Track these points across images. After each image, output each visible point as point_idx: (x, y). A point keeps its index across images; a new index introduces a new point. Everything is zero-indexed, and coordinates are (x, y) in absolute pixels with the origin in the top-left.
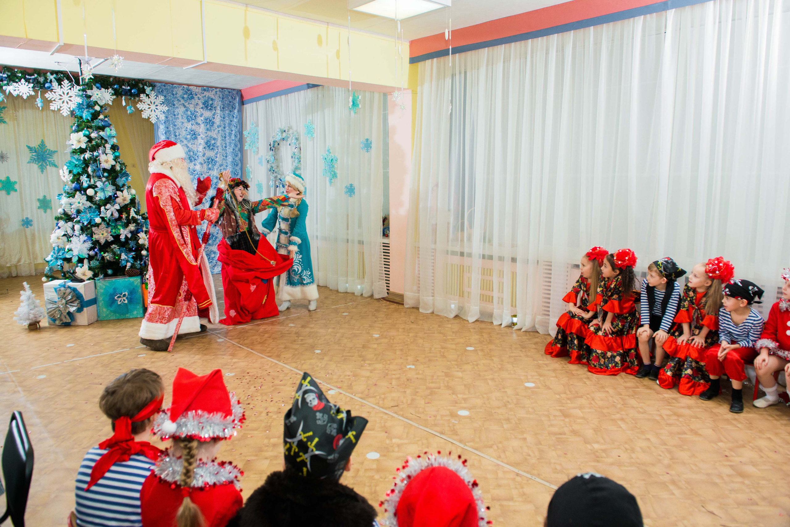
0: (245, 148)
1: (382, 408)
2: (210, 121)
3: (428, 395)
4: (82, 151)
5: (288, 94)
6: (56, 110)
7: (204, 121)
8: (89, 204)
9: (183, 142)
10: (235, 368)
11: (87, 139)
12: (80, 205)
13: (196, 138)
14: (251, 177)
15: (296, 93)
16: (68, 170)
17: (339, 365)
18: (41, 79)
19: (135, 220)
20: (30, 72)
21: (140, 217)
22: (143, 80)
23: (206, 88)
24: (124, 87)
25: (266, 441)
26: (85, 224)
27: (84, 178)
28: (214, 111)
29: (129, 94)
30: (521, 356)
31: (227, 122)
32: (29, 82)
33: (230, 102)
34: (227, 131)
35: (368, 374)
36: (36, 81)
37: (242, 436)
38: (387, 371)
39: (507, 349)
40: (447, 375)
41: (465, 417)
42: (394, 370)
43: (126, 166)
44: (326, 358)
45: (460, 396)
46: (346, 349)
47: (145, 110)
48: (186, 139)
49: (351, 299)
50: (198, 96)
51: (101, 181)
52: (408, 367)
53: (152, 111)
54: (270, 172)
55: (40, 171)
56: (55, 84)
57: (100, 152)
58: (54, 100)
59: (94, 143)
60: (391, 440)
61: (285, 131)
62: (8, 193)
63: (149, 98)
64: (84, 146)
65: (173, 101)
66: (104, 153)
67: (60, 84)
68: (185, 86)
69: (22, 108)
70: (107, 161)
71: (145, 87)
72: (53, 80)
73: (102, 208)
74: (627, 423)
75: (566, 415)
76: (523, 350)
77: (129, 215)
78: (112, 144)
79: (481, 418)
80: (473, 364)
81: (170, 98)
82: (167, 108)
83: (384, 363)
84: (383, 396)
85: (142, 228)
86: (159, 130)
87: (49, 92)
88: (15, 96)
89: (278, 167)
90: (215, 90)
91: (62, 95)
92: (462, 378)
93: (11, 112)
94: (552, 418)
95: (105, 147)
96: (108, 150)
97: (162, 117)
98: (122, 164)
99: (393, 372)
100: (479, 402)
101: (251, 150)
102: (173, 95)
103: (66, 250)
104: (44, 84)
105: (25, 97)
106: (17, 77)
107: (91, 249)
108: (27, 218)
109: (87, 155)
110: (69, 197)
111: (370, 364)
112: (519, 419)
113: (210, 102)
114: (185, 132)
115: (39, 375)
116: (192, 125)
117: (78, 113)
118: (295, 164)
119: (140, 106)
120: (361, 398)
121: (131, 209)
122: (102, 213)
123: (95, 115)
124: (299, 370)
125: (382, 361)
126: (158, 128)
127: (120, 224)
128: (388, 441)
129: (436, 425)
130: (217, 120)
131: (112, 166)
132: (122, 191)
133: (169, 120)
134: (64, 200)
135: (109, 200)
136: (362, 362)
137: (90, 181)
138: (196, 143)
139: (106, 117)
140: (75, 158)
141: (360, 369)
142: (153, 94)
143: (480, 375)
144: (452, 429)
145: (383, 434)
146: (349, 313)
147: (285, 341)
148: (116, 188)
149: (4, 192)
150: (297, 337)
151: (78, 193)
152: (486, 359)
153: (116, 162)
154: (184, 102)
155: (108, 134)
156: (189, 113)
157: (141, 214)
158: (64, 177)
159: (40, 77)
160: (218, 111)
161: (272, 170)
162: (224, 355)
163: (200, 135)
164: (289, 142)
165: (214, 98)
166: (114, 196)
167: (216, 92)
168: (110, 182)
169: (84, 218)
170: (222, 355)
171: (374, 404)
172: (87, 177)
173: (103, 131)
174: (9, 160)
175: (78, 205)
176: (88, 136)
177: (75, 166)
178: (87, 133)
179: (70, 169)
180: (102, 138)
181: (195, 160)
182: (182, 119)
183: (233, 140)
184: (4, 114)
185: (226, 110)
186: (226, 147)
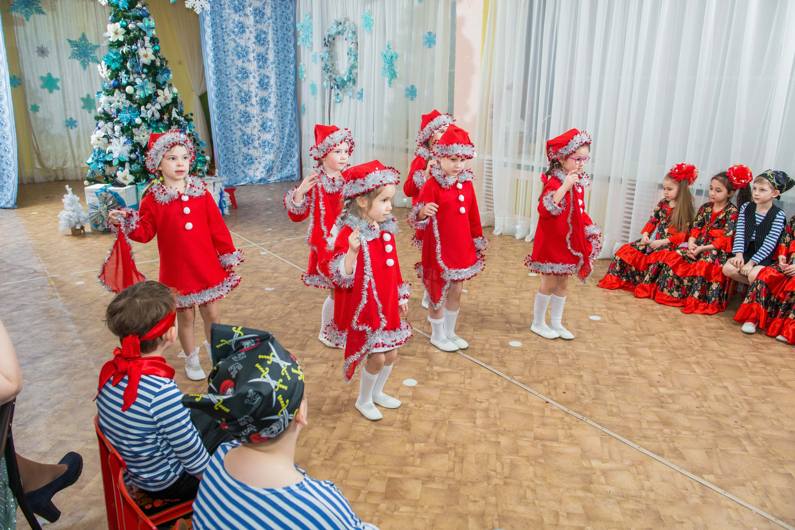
0: (299, 44)
3: (479, 323)
4: (120, 44)
7: (253, 12)
8: (128, 103)
10: (276, 283)
11: (125, 31)
12: (120, 104)
13: (244, 32)
14: (305, 76)
16: (106, 65)
19: (177, 122)
21: (182, 119)
26: (125, 125)
27: (123, 74)
31: (279, 13)
34: (279, 24)
41: (516, 348)
43: (167, 62)
48: (234, 32)
51: (141, 78)
54: (324, 71)
55: (81, 67)
57: (139, 45)
59: (132, 35)
60: (432, 367)
61: (341, 24)
62: (51, 92)
64: (121, 38)
66: (143, 46)
70: (146, 56)
73: (143, 108)
74: (703, 368)
75: (632, 353)
77: (171, 116)
78: (151, 36)
79: (534, 351)
86: (205, 22)
89: (333, 65)
93: (49, 2)
94: (615, 355)
95: (144, 40)
96: (147, 44)
97: (208, 7)
98: (162, 59)
101: (304, 46)
103: (107, 152)
107: (131, 152)
108: (71, 119)
109: (125, 49)
110: (108, 95)
112: (578, 355)
114: (232, 25)
115: (78, 281)
116: (240, 16)
117: (114, 1)
118: (352, 62)
121: (172, 109)
122: (142, 113)
123: (133, 4)
126: (204, 19)
127: (162, 125)
128: (428, 368)
129: (482, 355)
131: (152, 61)
132: (163, 90)
133: (215, 11)
134: (103, 99)
135: (149, 99)
137: (129, 78)
138: (244, 38)
139: (144, 5)
140: (112, 52)
145: (424, 361)
148: (157, 85)
151: (117, 90)
153: (156, 57)
155: (147, 24)
157: (184, 115)
158: (102, 72)
161: (326, 69)
162: (266, 268)
163: (248, 28)
166: (154, 94)
168: (151, 79)
169: (124, 118)
172: (126, 73)
173: (142, 22)
174: (50, 55)
175: (118, 104)
176: (126, 28)
177: (114, 60)
178: (124, 23)
179: (108, 64)
180: (140, 30)
181: (244, 56)
184: (43, 4)
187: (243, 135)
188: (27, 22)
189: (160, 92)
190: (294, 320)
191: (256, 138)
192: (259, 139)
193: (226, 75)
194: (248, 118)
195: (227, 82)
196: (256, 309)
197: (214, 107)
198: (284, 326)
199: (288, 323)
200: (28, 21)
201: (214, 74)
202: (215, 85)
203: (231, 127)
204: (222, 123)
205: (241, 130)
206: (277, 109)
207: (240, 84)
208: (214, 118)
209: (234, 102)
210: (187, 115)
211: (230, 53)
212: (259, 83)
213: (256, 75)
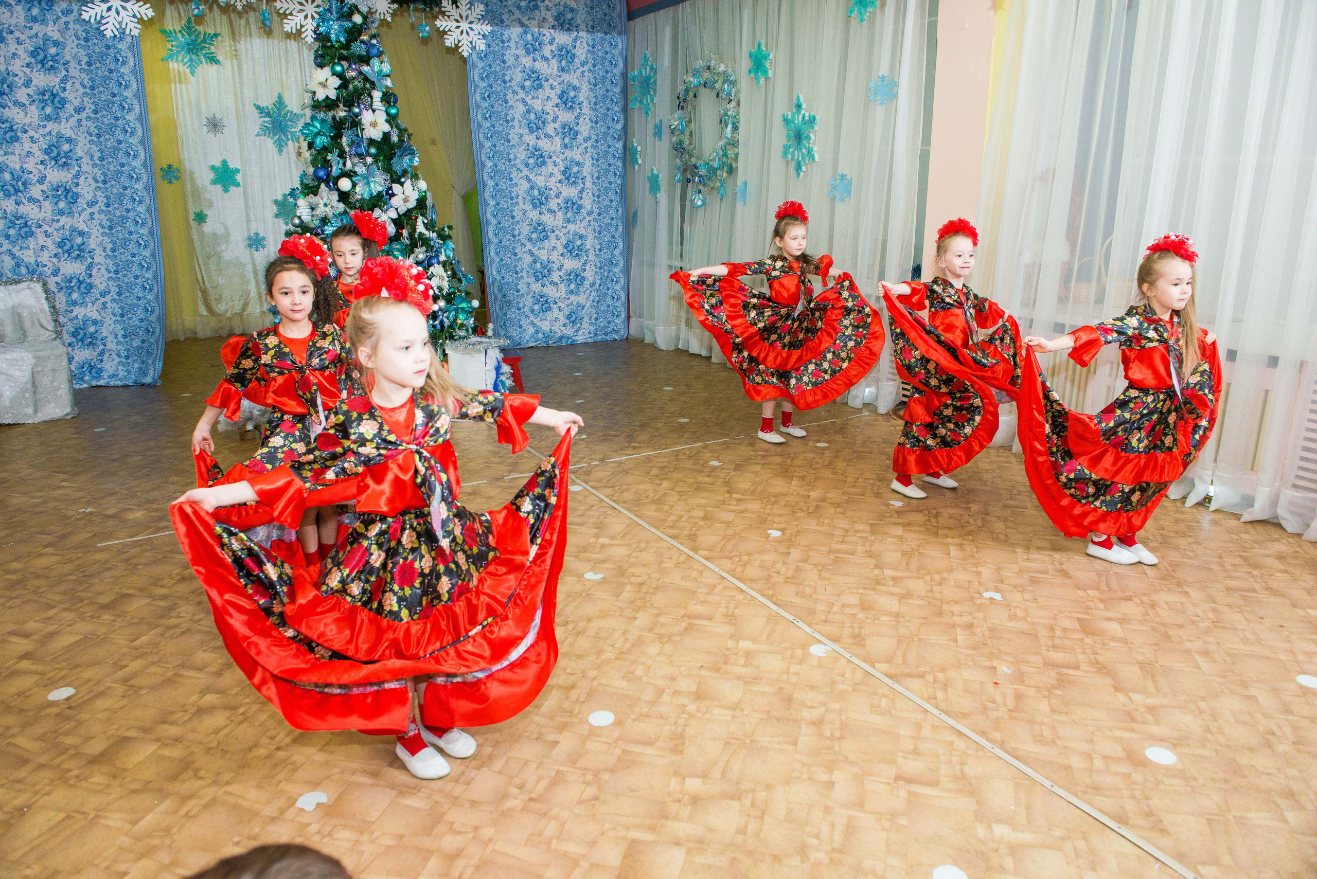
0: (630, 106)
1: (946, 712)
2: (568, 52)
3: (1054, 687)
4: (330, 104)
6: (294, 31)
7: (556, 52)
8: (341, 207)
9: (517, 94)
10: (604, 561)
11: (338, 82)
12: (328, 209)
13: (540, 86)
14: (640, 161)
16: (306, 143)
17: (824, 574)
19: (425, 241)
21: (435, 235)
25: (674, 783)
27: (333, 157)
28: (576, 33)
30: (1255, 591)
31: (600, 54)
33: (605, 15)
34: (600, 72)
35: (895, 606)
37: (619, 759)
38: (938, 604)
39: (1213, 567)
40: (1086, 628)
41: (1168, 771)
42: (956, 602)
43: (410, 136)
44: (795, 554)
45: (1137, 697)
46: (836, 533)
47: (450, 30)
48: (523, 87)
49: (829, 411)
50: (547, 3)
51: (365, 164)
52: (987, 595)
53: (462, 33)
54: (676, 152)
55: (275, 150)
57: (363, 106)
58: (291, 14)
59: (351, 88)
60: (989, 827)
61: (709, 68)
62: (226, 190)
63: (457, 7)
64: (333, 95)
65: (501, 14)
66: (370, 107)
69: (246, 36)
70: (374, 125)
76: (1254, 573)
77: (414, 230)
78: (384, 89)
79: (1213, 779)
80: (1142, 602)
81: (495, 8)
82: (489, 28)
83: (928, 578)
84: (941, 675)
85: (437, 256)
86: (476, 71)
88: (223, 5)
89: (691, 141)
91: (304, 3)
92: (1125, 641)
93: (227, 43)
95: (371, 97)
96: (377, 104)
97: (481, 45)
98: (402, 131)
99: (956, 609)
100: (1189, 722)
105: (239, 8)
108: (257, 234)
109: (340, 113)
110: (308, 194)
111: (894, 579)
113: (569, 16)
114: (520, 75)
116: (534, 60)
117: (322, 29)
118: (728, 134)
119: (441, 23)
120: (891, 677)
121: (417, 218)
123: (354, 33)
124: (739, 579)
125: (922, 572)
126: (475, 66)
127: (399, 247)
128: (981, 832)
129: (1096, 789)
130: (581, 52)
131: (385, 134)
132: (402, 184)
133: (494, 51)
134: (301, 200)
135: (378, 201)
136: (876, 572)
137: (344, 164)
138: (540, 97)
139: (373, 37)
140: (317, 119)
141: (874, 589)
142: (464, 1)
143: (1168, 638)
144: (1146, 809)
145: (965, 804)
146: (829, 442)
147: (704, 501)
148: (391, 176)
149: (219, 188)
150: (728, 492)
151: (323, 186)
152: (1170, 590)
153: (392, 127)
154: (520, 16)
155: (376, 69)
156: (529, 37)
157: (437, 229)
160: (583, 34)
161: (679, 149)
162: (582, 524)
163: (548, 80)
164: (715, 92)
165: (575, 7)
166: (387, 192)
168: (380, 165)
170: (578, 524)
171: (922, 698)
173: (368, 65)
174: (226, 131)
175: (324, 209)
176: (340, 76)
177: (319, 133)
178: (339, 69)
179: (309, 139)
180: (366, 79)
181: (538, 128)
182: (517, 48)
183: (608, 91)
184: (217, 48)
185: (598, 31)
186: (596, 104)
187: (535, 262)
188: (192, 78)
189: (396, 188)
190: (650, 662)
191: (555, 266)
192: (560, 269)
193: (510, 160)
194: (543, 234)
195: (510, 173)
196: (570, 626)
197: (488, 215)
198: (629, 676)
199: (639, 671)
200: (193, 74)
201: (489, 158)
202: (491, 177)
203: (514, 248)
204: (501, 241)
205: (532, 254)
206: (592, 218)
207: (531, 176)
208: (489, 233)
209: (521, 206)
210: (443, 229)
211: (516, 123)
212: (564, 173)
213: (558, 160)
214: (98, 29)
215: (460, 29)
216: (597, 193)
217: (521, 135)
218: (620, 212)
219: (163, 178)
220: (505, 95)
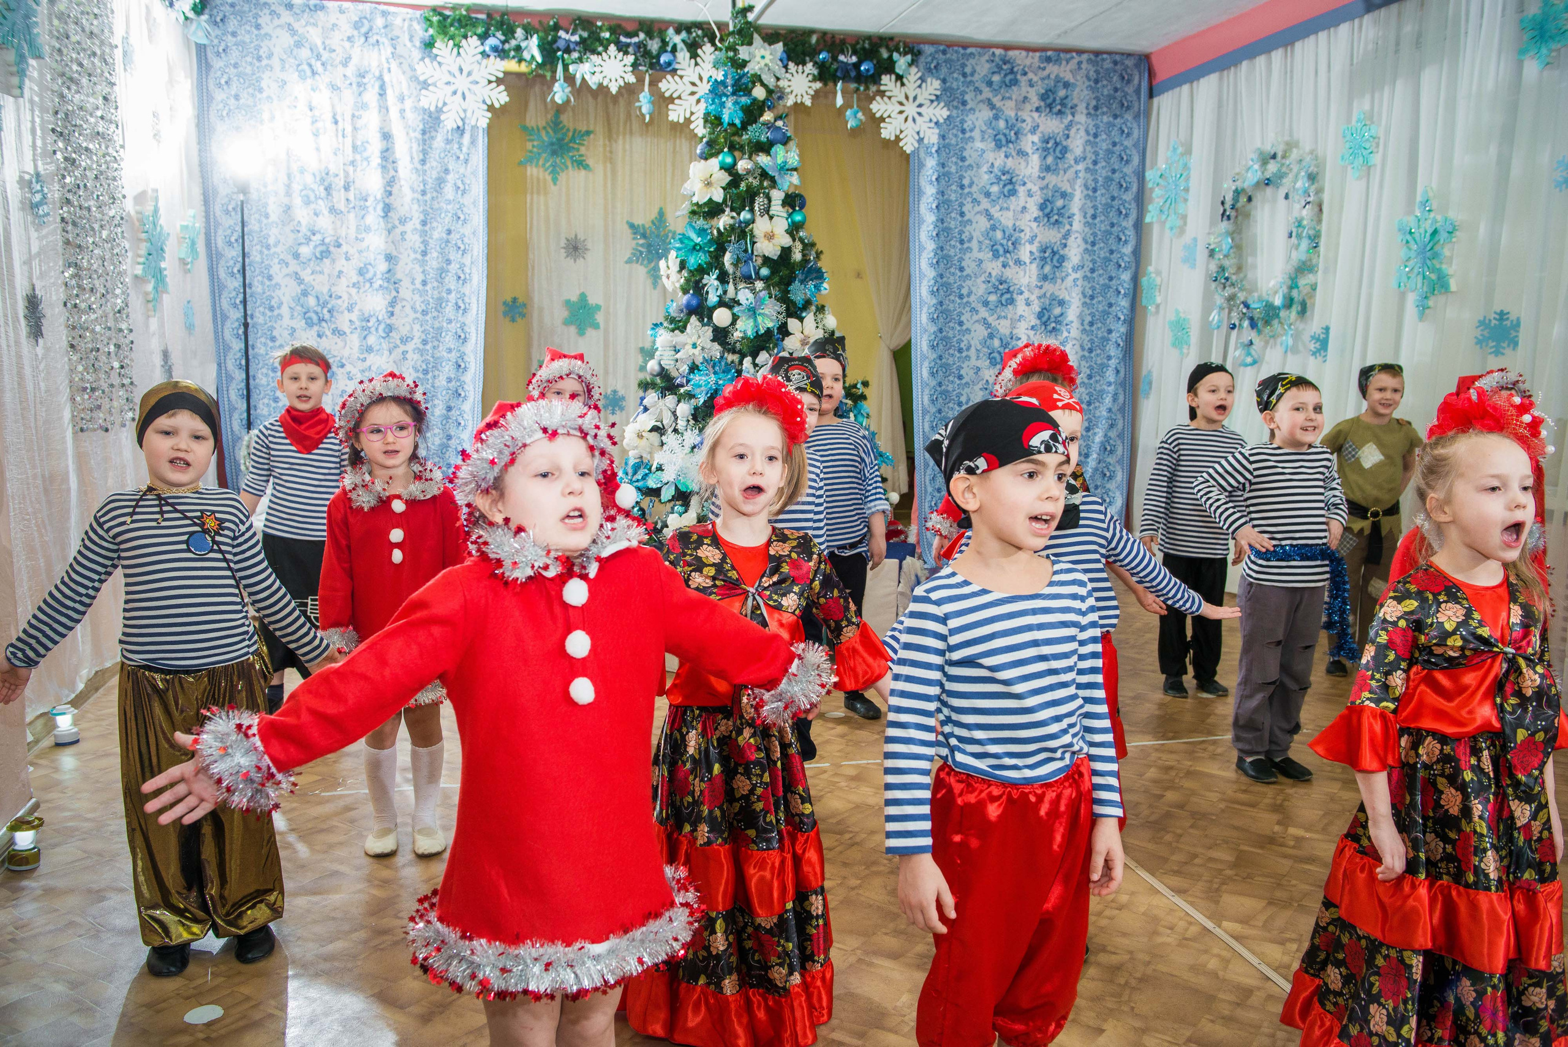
0: (1148, 219)
2: (1057, 144)
4: (713, 210)
5: (1291, 43)
6: (682, 121)
7: (1039, 145)
8: (716, 350)
9: (979, 203)
11: (727, 178)
12: (697, 351)
13: (1013, 193)
14: (1159, 299)
15: (1323, 35)
16: (679, 261)
18: (654, 46)
20: (630, 28)
22: (891, 39)
23: (1053, 54)
24: (842, 58)
26: (702, 401)
27: (711, 281)
28: (1070, 117)
29: (853, 74)
31: (1104, 146)
32: (626, 53)
33: (1116, 90)
34: (1103, 172)
36: (642, 51)
43: (819, 254)
47: (889, 116)
48: (988, 194)
50: (1031, 75)
51: (753, 290)
53: (906, 120)
54: (1214, 285)
55: (648, 281)
56: (683, 55)
57: (757, 210)
58: (679, 97)
59: (743, 186)
61: (1274, 157)
62: (581, 333)
63: (903, 84)
64: (719, 196)
65: (964, 93)
66: (766, 212)
67: (694, 56)
68: (998, 52)
69: (626, 135)
70: (770, 237)
71: (895, 56)
72: (681, 45)
73: (747, 361)
78: (787, 189)
81: (955, 85)
82: (945, 113)
86: (923, 172)
87: (669, 77)
88: (594, 87)
89: (1239, 268)
90: (1077, 59)
91: (698, 82)
93: (601, 142)
95: (770, 199)
96: (777, 208)
97: (932, 137)
98: (807, 246)
101: (1163, 224)
102: (964, 75)
103: (654, 468)
104: (658, 56)
105: (614, 90)
106: (600, 41)
108: (615, 392)
109: (726, 221)
110: (673, 331)
113: (1062, 93)
114: (986, 177)
116: (1006, 157)
117: (713, 108)
118: (1301, 253)
119: (878, 107)
123: (753, 112)
126: (921, 165)
130: (1077, 144)
131: (783, 249)
132: (801, 319)
133: (949, 144)
134: (663, 339)
135: (766, 341)
137: (725, 292)
138: (1012, 207)
139: (778, 117)
140: (695, 228)
142: (913, 75)
148: (787, 309)
149: (573, 329)
151: (693, 319)
153: (794, 240)
154: (990, 95)
155: (780, 160)
156: (1002, 124)
158: (669, 278)
159: (651, 38)
160: (1081, 118)
161: (1221, 278)
163: (1024, 184)
164: (1282, 192)
165: (1072, 81)
166: (779, 330)
167: (1080, 63)
168: (776, 291)
169: (700, 387)
172: (718, 278)
173: (768, 153)
174: (588, 255)
175: (692, 351)
176: (730, 169)
177: (695, 248)
178: (729, 160)
179: (682, 253)
180: (764, 174)
181: (1007, 251)
182: (983, 140)
183: (1113, 198)
184: (588, 149)
185: (1103, 113)
186: (1094, 217)
188: (553, 187)
189: (793, 324)
193: (961, 297)
195: (960, 314)
197: (925, 373)
200: (555, 181)
201: (932, 293)
202: (933, 320)
204: (940, 411)
207: (990, 320)
208: (921, 398)
209: (973, 362)
210: (855, 386)
211: (974, 244)
212: (1040, 316)
213: (1033, 297)
214: (438, 118)
215: (904, 115)
216: (1088, 346)
217: (981, 261)
218: (1122, 374)
219: (505, 314)
220: (961, 205)
